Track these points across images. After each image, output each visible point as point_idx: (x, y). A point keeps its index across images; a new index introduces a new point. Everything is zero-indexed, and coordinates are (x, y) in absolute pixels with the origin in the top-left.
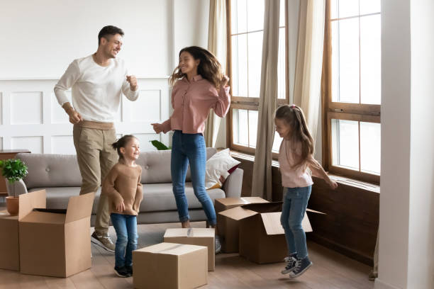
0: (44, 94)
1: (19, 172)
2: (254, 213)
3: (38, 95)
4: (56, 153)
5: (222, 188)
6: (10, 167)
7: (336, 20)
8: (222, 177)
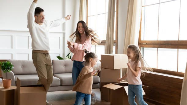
0: (13, 37)
1: (8, 67)
2: (121, 87)
3: (10, 37)
4: (18, 59)
5: (98, 75)
6: (3, 65)
7: (144, 6)
8: (98, 70)
